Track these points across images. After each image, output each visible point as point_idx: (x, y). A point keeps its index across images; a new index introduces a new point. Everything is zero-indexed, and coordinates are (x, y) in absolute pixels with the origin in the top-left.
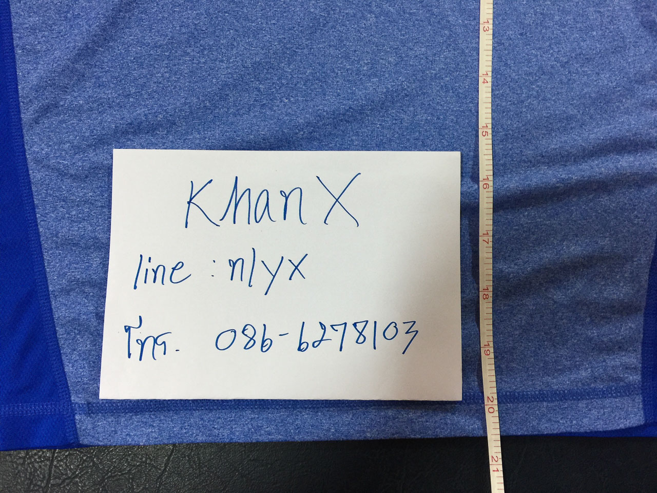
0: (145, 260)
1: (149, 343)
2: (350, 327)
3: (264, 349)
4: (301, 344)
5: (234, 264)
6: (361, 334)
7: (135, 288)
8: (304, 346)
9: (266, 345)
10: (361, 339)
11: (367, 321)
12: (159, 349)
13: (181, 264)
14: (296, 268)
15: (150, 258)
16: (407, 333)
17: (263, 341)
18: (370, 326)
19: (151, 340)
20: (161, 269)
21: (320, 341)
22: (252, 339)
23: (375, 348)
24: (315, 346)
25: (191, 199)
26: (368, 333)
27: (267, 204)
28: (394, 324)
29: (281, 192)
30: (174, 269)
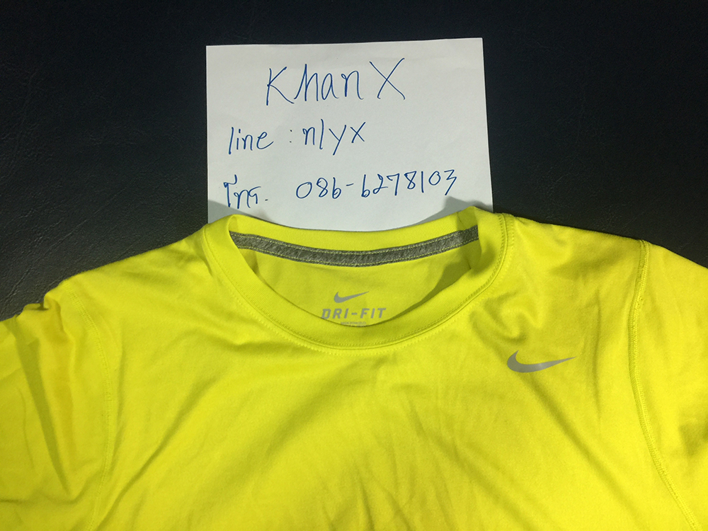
0: (236, 131)
1: (245, 195)
2: (402, 176)
3: (335, 196)
4: (364, 192)
5: (307, 132)
6: (411, 181)
7: (230, 153)
8: (366, 193)
9: (336, 193)
10: (412, 184)
11: (416, 172)
12: (252, 200)
13: (264, 134)
14: (357, 133)
15: (240, 130)
16: (448, 179)
17: (334, 191)
18: (418, 175)
19: (245, 194)
20: (249, 138)
21: (379, 189)
22: (324, 189)
23: (423, 192)
24: (376, 191)
25: (270, 83)
26: (417, 180)
27: (331, 85)
28: (437, 173)
29: (342, 75)
30: (259, 138)
